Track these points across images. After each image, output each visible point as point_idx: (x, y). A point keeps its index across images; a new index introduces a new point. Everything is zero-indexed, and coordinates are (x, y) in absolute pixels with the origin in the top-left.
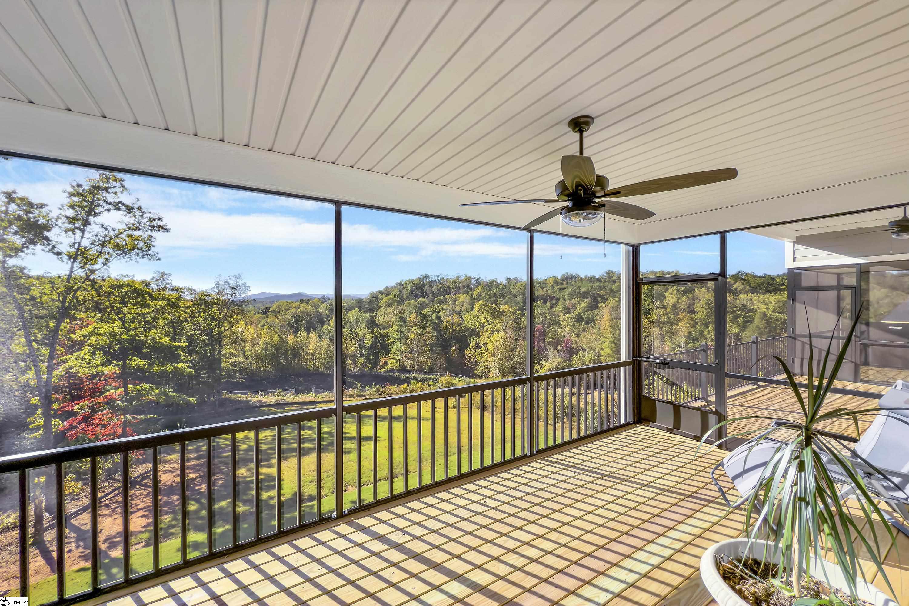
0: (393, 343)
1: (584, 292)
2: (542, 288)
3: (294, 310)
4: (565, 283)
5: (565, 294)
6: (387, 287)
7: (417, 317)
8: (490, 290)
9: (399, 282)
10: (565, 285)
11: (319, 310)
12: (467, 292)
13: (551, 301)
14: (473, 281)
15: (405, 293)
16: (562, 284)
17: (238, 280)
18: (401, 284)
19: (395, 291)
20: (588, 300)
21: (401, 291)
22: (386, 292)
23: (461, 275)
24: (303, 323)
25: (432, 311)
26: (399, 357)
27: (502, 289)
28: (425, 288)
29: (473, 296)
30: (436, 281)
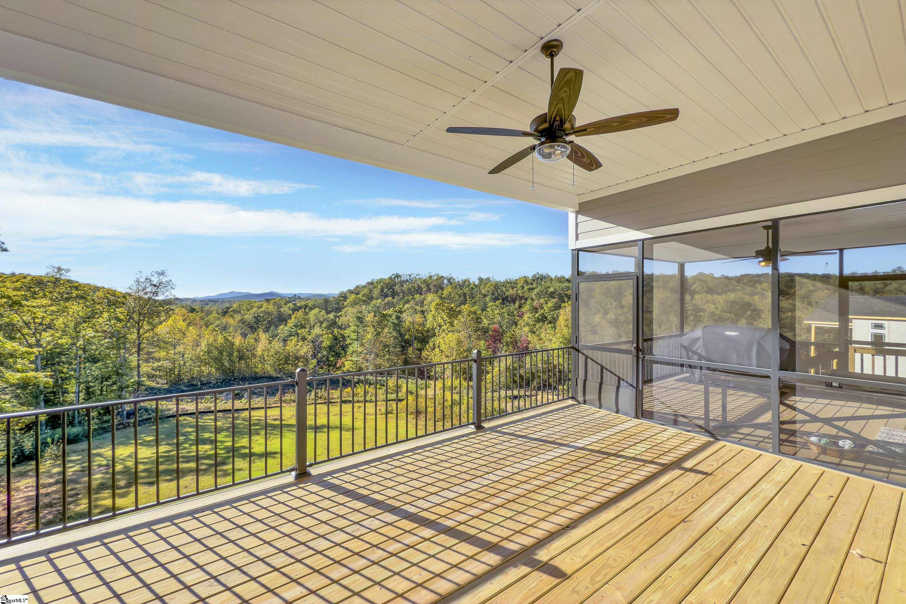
0: (350, 344)
1: (551, 293)
2: (513, 288)
3: (255, 309)
4: (534, 283)
5: (533, 294)
6: (357, 287)
7: (375, 316)
8: (461, 289)
9: (370, 281)
10: (535, 286)
11: (282, 310)
12: (437, 292)
13: (520, 300)
14: (446, 281)
15: (376, 293)
16: (532, 284)
17: (162, 277)
18: (372, 283)
19: (366, 291)
20: (554, 300)
21: (371, 291)
22: (356, 291)
23: (433, 274)
24: (265, 323)
25: (396, 311)
26: (356, 359)
27: (472, 288)
28: (396, 288)
29: (443, 296)
30: (407, 281)
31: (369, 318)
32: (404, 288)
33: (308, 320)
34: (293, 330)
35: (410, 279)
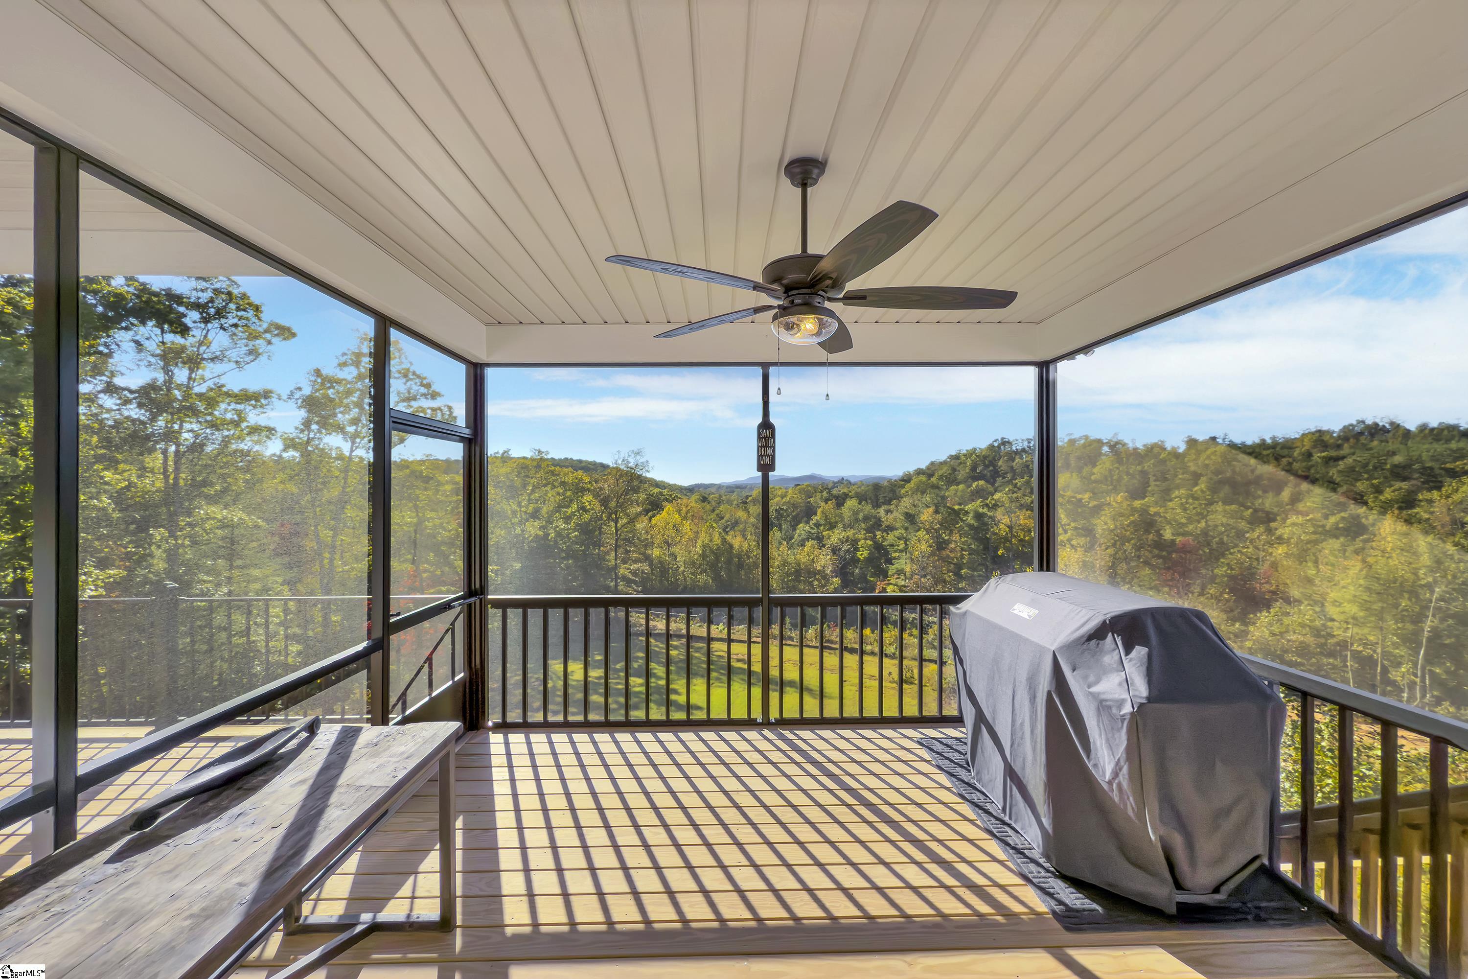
0: (894, 558)
1: (1398, 466)
4: (1346, 446)
6: (932, 463)
7: (937, 512)
8: (1140, 463)
9: (954, 453)
11: (812, 500)
14: (1105, 449)
15: (962, 473)
18: (956, 457)
19: (945, 470)
21: (954, 470)
22: (929, 471)
24: (788, 519)
25: (987, 505)
26: (903, 583)
27: (1164, 461)
28: (1000, 463)
29: (1093, 477)
30: (1023, 450)
31: (926, 515)
32: (1014, 464)
33: (841, 516)
34: (813, 531)
35: (1029, 447)
